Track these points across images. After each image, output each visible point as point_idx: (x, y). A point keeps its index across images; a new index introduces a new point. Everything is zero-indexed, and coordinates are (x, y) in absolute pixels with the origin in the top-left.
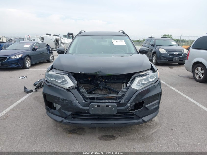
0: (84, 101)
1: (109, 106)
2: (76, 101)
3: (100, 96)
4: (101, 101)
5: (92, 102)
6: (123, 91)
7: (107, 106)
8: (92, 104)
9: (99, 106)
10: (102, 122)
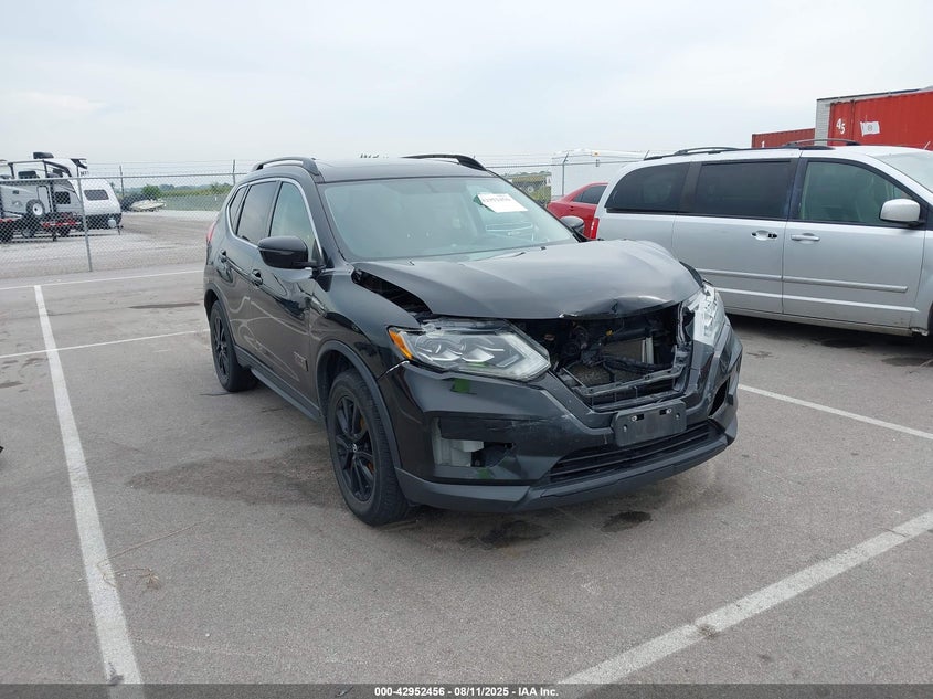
0: (592, 412)
1: (668, 412)
2: (569, 416)
3: (627, 387)
4: (635, 401)
5: (620, 409)
6: (681, 361)
7: (663, 412)
8: (621, 413)
9: (640, 417)
10: (644, 469)
